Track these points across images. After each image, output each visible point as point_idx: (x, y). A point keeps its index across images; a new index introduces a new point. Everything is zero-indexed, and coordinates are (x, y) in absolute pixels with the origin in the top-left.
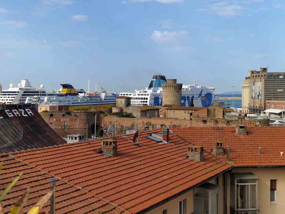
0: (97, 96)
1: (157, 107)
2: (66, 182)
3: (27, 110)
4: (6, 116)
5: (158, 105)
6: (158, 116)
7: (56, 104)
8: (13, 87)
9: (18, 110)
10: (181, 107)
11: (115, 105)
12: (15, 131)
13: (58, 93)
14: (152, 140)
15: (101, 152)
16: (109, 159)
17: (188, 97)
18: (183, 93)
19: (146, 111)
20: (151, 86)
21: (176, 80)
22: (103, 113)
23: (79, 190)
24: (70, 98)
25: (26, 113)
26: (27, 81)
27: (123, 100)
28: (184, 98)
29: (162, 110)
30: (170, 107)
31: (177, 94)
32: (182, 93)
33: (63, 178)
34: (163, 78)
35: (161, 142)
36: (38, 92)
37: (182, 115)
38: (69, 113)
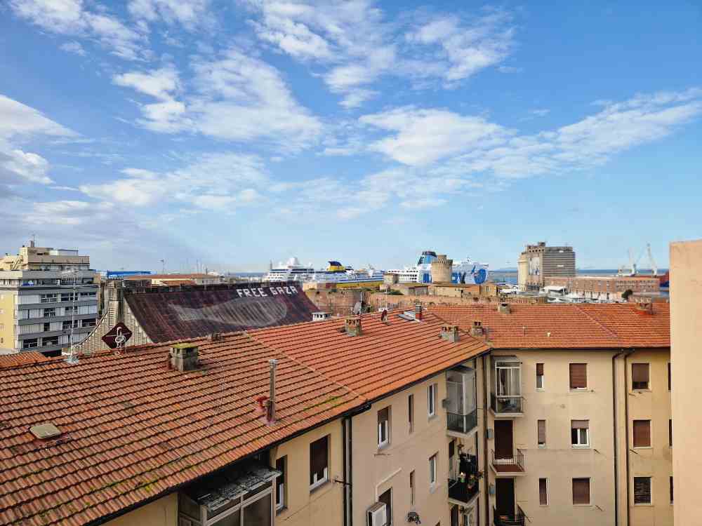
0: (365, 273)
1: (426, 284)
2: (300, 363)
3: (291, 287)
4: (270, 294)
5: (428, 282)
6: (427, 294)
7: (324, 282)
8: (283, 265)
9: (282, 287)
10: (452, 284)
11: (382, 282)
12: (279, 309)
13: (326, 270)
14: (404, 318)
15: (343, 331)
16: (353, 339)
17: (460, 274)
18: (455, 269)
19: (414, 288)
20: (420, 262)
21: (446, 256)
22: (369, 290)
23: (312, 372)
24: (338, 275)
25: (290, 290)
26: (296, 259)
27: (391, 277)
28: (454, 274)
29: (431, 286)
30: (439, 284)
31: (447, 270)
32: (453, 270)
33: (296, 358)
34: (433, 254)
35: (413, 320)
36: (306, 270)
37: (453, 292)
38: (335, 291)
